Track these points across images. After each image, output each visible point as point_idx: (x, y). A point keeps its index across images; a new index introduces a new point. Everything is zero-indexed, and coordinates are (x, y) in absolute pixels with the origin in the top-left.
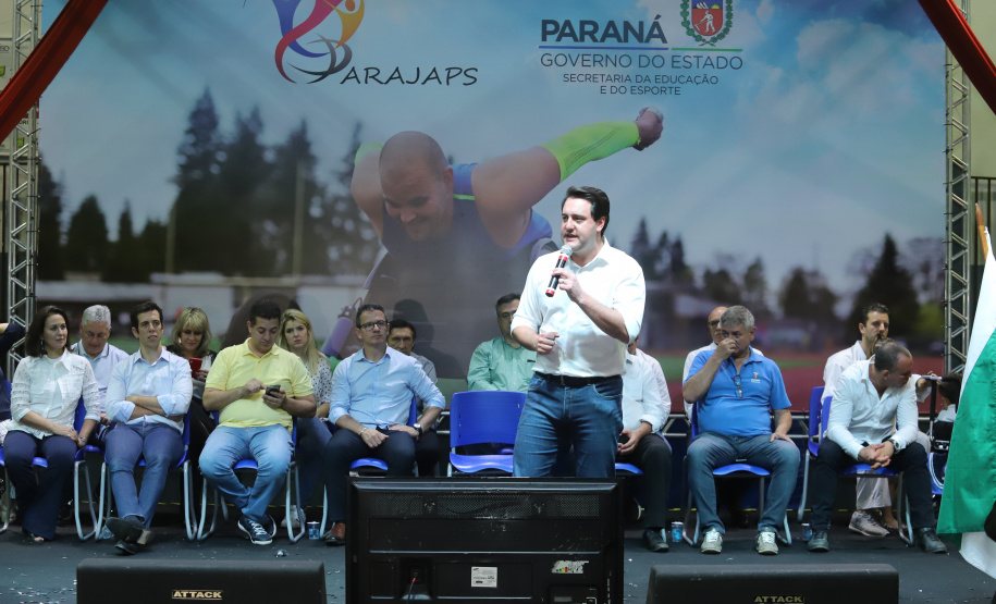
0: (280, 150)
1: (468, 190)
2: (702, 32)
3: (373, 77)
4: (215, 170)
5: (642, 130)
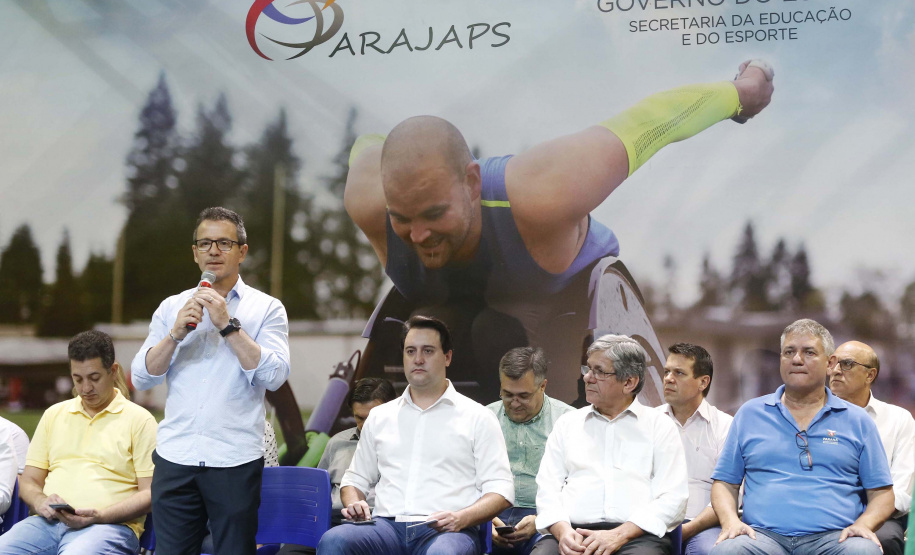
0: (253, 153)
1: (501, 194)
3: (371, 45)
4: (172, 183)
5: (743, 94)
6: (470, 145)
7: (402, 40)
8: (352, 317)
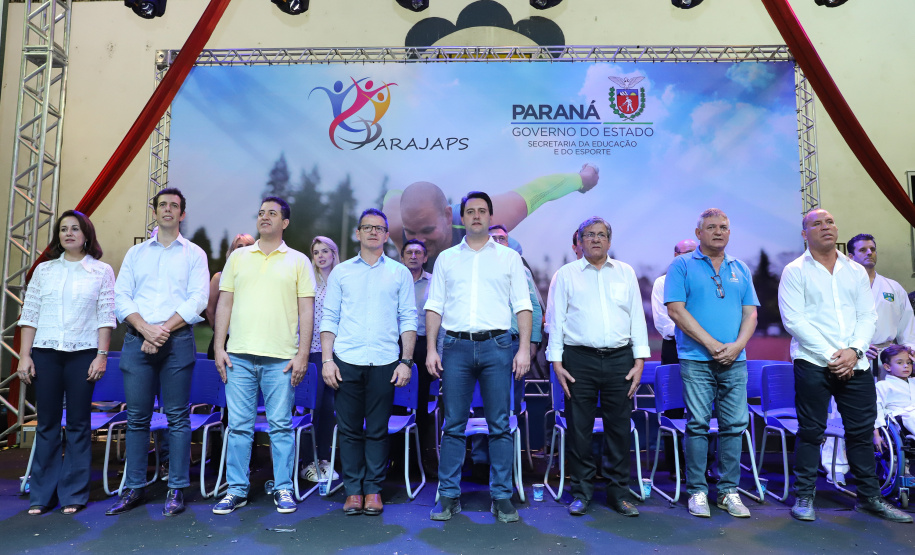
0: (332, 196)
2: (625, 111)
3: (396, 145)
5: (584, 179)
6: (447, 198)
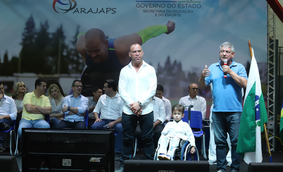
0: (54, 34)
1: (113, 47)
3: (83, 11)
4: (34, 40)
5: (168, 28)
7: (91, 10)
8: (77, 73)
